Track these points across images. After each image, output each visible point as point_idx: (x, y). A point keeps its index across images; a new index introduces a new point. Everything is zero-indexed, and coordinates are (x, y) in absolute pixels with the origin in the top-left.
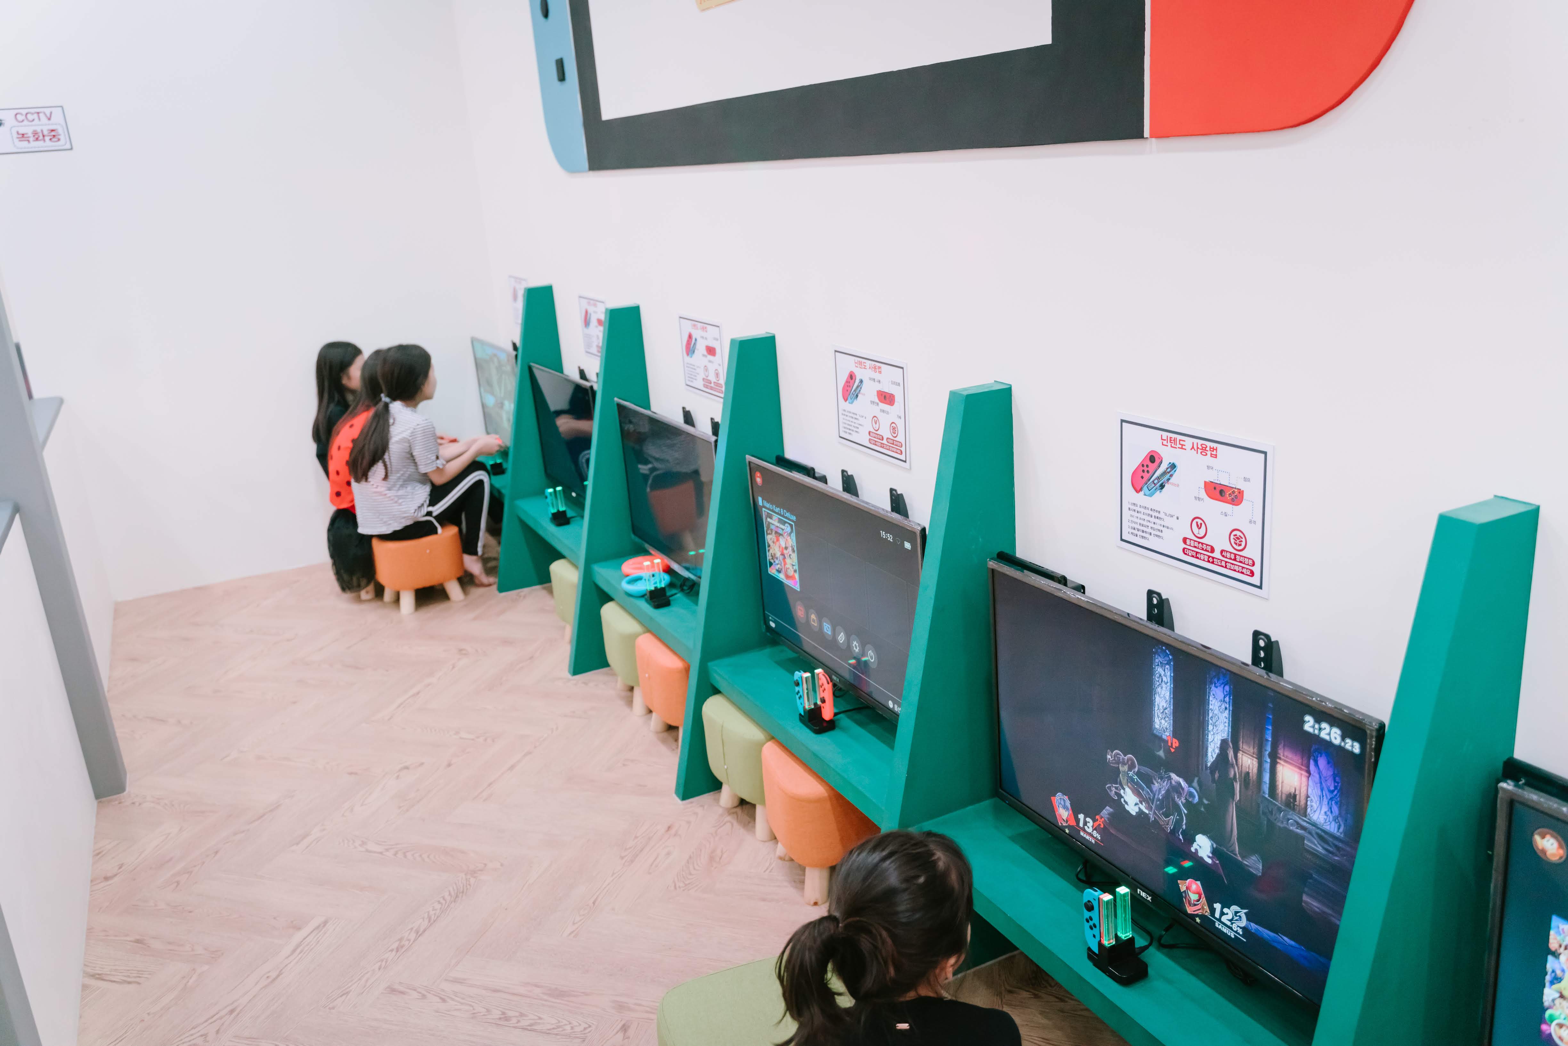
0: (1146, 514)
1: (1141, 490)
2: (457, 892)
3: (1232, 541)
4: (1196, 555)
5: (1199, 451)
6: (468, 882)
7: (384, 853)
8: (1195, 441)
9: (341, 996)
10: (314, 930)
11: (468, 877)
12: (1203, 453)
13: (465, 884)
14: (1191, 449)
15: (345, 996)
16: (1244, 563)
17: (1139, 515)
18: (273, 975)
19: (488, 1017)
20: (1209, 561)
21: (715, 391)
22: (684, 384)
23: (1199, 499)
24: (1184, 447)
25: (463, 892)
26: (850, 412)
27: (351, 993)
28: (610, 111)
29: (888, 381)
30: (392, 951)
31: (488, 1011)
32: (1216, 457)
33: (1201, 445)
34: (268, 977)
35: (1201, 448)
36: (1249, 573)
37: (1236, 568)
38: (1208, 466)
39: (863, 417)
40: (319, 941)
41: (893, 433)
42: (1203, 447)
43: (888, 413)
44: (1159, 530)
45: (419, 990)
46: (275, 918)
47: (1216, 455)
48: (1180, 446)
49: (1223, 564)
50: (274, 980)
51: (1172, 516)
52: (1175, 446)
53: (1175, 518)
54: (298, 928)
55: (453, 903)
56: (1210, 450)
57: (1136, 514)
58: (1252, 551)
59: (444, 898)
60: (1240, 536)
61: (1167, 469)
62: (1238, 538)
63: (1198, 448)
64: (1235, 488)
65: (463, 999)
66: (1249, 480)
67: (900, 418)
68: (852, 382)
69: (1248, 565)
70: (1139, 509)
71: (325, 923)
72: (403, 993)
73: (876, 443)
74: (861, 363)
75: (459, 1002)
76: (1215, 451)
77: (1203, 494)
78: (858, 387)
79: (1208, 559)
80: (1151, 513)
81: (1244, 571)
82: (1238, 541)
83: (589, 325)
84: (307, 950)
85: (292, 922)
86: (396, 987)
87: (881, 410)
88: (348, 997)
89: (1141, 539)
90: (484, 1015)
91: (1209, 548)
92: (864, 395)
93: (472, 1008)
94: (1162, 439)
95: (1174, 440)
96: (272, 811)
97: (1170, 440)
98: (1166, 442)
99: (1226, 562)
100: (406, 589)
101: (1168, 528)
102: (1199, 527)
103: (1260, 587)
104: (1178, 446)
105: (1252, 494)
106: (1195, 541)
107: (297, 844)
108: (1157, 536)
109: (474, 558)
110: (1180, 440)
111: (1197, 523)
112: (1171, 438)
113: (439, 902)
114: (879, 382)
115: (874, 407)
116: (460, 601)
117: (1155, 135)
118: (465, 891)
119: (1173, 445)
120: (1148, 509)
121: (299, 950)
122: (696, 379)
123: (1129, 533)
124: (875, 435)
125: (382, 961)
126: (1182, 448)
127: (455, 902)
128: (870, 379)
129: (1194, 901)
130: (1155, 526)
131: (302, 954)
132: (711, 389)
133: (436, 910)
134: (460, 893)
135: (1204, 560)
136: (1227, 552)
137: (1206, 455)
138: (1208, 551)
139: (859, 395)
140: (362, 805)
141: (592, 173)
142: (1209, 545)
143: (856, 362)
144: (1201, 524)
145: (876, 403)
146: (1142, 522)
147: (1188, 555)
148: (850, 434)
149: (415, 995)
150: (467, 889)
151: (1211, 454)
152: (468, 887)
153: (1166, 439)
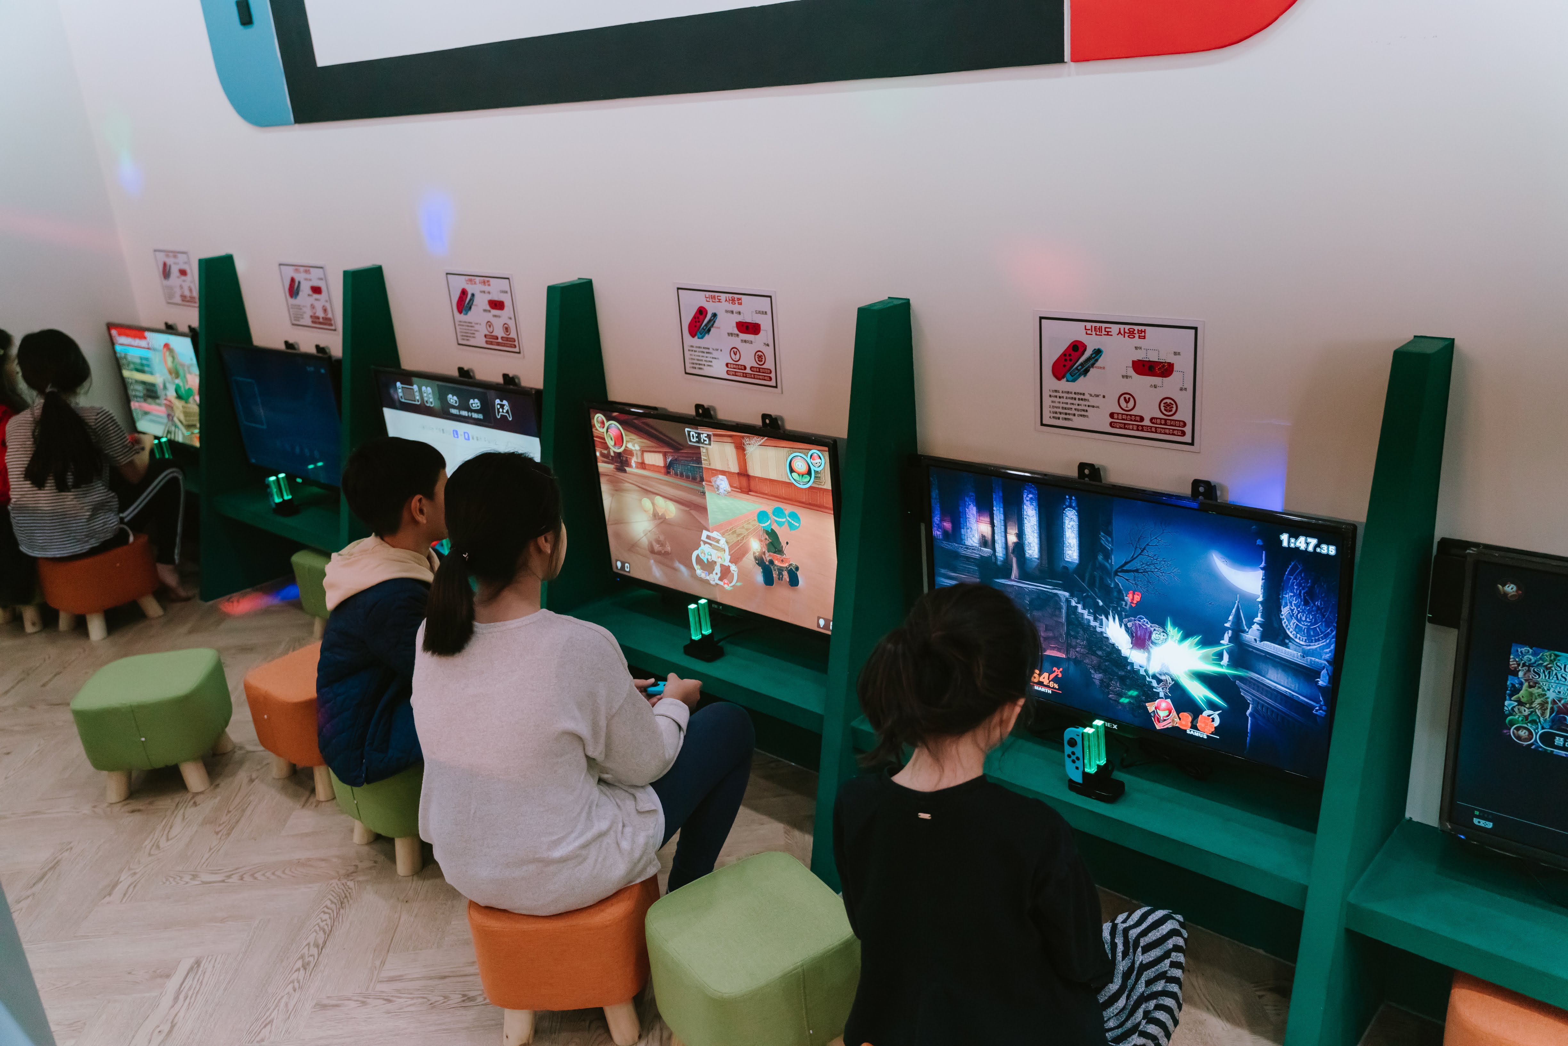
0: (1069, 398)
1: (1063, 377)
2: (340, 899)
3: (1163, 408)
4: (1125, 426)
5: (1127, 335)
6: (347, 887)
7: (226, 881)
8: (1122, 327)
9: (265, 1027)
10: (188, 974)
11: (344, 881)
12: (1130, 336)
13: (344, 889)
14: (1118, 334)
15: (270, 1026)
16: (1175, 426)
17: (1062, 400)
18: (166, 1028)
19: (448, 1003)
20: (1138, 430)
21: (504, 346)
22: (456, 343)
23: (1127, 377)
24: (1110, 333)
25: (346, 897)
26: (699, 347)
27: (275, 1021)
28: (325, 56)
29: (749, 312)
30: (298, 970)
31: (445, 997)
32: (1145, 338)
33: (1129, 330)
34: (160, 1032)
35: (1128, 332)
36: (1180, 434)
37: (1167, 431)
38: (1136, 347)
39: (717, 350)
40: (202, 982)
41: (759, 361)
42: (1130, 331)
43: (751, 342)
44: (1084, 410)
45: (355, 998)
46: (129, 973)
47: (1145, 336)
48: (1106, 333)
49: (1153, 430)
50: (170, 1032)
51: (1097, 396)
52: (1100, 334)
53: (1101, 397)
54: (168, 976)
55: (341, 910)
56: (1138, 333)
57: (1058, 400)
58: (1183, 414)
59: (326, 907)
60: (1170, 403)
61: (1092, 355)
62: (1168, 405)
63: (1125, 332)
64: (1165, 363)
65: (411, 994)
66: (1179, 354)
67: (768, 345)
68: (701, 317)
69: (1179, 427)
70: (1061, 395)
71: (198, 963)
72: (337, 1006)
73: (737, 374)
74: (714, 297)
75: (408, 998)
76: (1143, 333)
77: (1131, 372)
78: (710, 321)
79: (1137, 428)
80: (1074, 396)
81: (1175, 432)
82: (1168, 408)
83: (298, 294)
84: (192, 994)
85: (154, 972)
86: (326, 1002)
87: (742, 341)
88: (274, 1026)
89: (1064, 421)
90: (444, 1002)
91: (1138, 418)
92: (719, 328)
93: (425, 1000)
94: (1086, 329)
95: (1099, 329)
96: (53, 868)
97: (1095, 329)
98: (1090, 331)
99: (1156, 428)
100: (94, 611)
101: (1093, 407)
102: (1127, 401)
103: (1192, 444)
104: (1104, 332)
105: (1183, 365)
106: (1123, 414)
107: (110, 894)
108: (1081, 416)
109: (170, 567)
110: (1105, 328)
111: (1125, 398)
112: (1095, 327)
113: (325, 913)
114: (739, 313)
115: (734, 338)
116: (160, 617)
117: (1075, 59)
118: (348, 895)
119: (1098, 333)
120: (1071, 393)
121: (182, 997)
122: (474, 337)
123: (1050, 417)
124: (735, 366)
125: (293, 982)
126: (1108, 335)
127: (343, 908)
128: (727, 311)
129: (1163, 717)
130: (1079, 407)
131: (188, 999)
132: (499, 345)
133: (326, 920)
134: (343, 899)
135: (1133, 430)
136: (1157, 418)
137: (1134, 337)
138: (1137, 421)
139: (712, 330)
140: (168, 840)
141: (297, 126)
142: (1138, 416)
143: (707, 296)
144: (1129, 398)
145: (735, 334)
146: (1065, 406)
147: (1116, 428)
148: (700, 368)
149: (353, 1004)
150: (350, 893)
151: (1139, 336)
152: (350, 891)
153: (1090, 328)
